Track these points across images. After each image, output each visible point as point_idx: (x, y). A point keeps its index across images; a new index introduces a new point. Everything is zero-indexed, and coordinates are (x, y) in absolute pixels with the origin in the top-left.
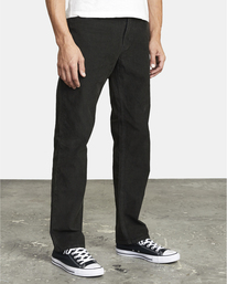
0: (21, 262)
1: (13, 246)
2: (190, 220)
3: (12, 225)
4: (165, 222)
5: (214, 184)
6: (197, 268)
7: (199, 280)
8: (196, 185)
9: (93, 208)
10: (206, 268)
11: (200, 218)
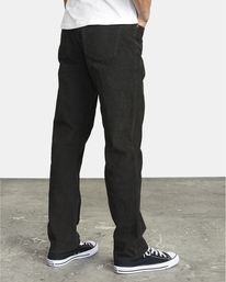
0: (21, 257)
1: (14, 242)
2: (184, 216)
3: (13, 221)
4: (159, 219)
5: (207, 183)
6: (190, 263)
7: (193, 275)
8: (189, 183)
9: (91, 205)
10: (200, 263)
11: (193, 216)
